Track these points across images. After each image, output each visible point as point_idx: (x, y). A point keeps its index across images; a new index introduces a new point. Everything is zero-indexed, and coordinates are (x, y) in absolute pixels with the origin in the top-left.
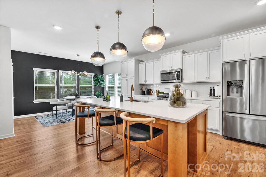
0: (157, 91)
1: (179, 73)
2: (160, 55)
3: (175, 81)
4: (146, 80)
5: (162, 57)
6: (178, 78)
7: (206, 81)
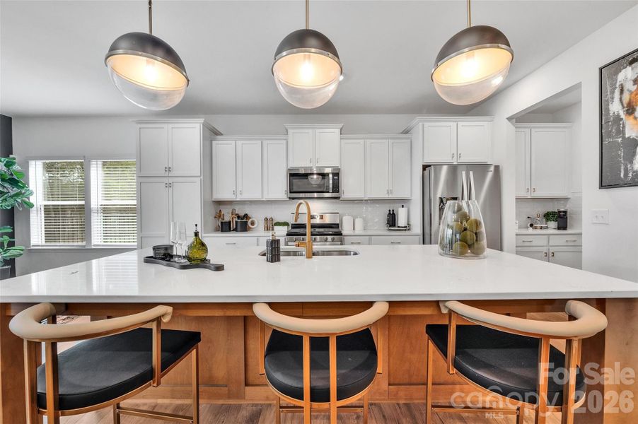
0: (266, 220)
1: (336, 178)
2: (287, 126)
3: (327, 195)
4: (239, 189)
5: (290, 131)
6: (336, 188)
7: (385, 196)
